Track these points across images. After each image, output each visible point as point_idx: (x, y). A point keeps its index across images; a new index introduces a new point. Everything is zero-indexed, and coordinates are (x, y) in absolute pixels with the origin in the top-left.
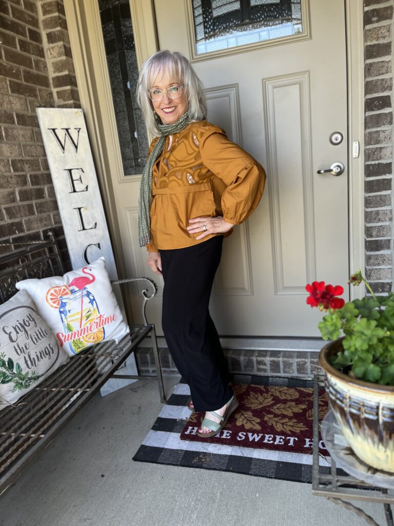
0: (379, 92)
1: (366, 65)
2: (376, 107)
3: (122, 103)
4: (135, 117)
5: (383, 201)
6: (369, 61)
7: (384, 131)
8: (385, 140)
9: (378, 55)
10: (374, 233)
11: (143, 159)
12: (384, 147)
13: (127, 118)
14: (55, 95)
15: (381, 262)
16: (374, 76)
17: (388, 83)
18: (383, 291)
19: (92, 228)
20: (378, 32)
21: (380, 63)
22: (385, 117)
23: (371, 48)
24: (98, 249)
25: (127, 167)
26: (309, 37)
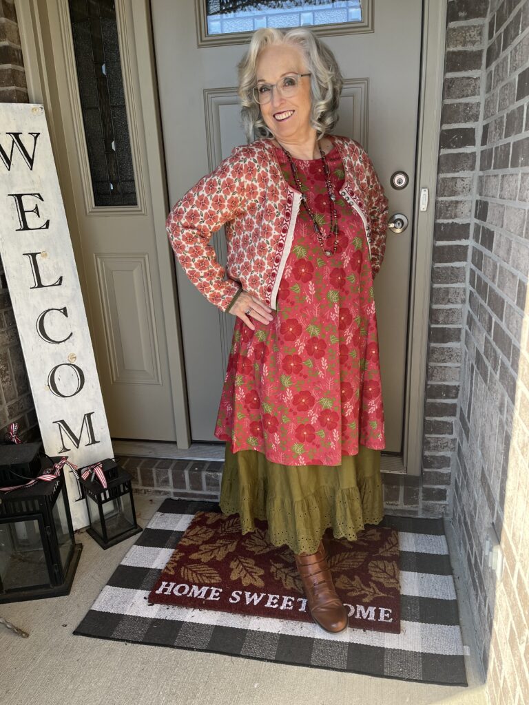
0: (459, 122)
1: (445, 81)
2: (454, 145)
5: (454, 275)
6: (450, 75)
7: (462, 179)
8: (463, 192)
9: (463, 67)
10: (441, 319)
12: (461, 202)
15: (447, 358)
16: (456, 98)
17: (474, 111)
18: (447, 397)
20: (466, 33)
21: (464, 80)
22: (465, 158)
23: (454, 56)
25: (100, 194)
26: (370, 28)
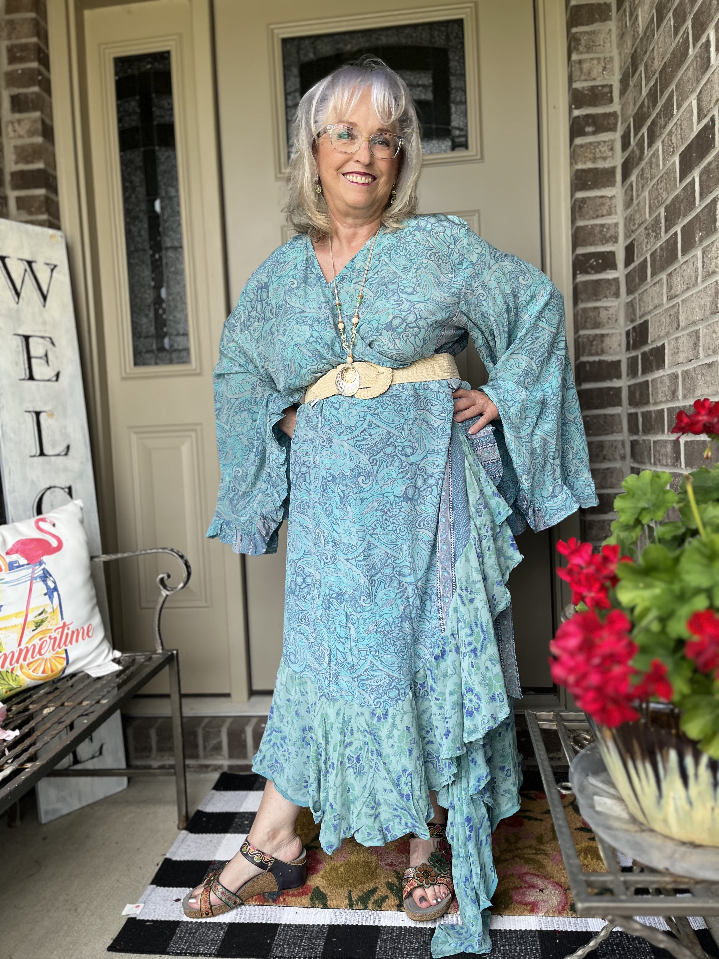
0: (596, 245)
1: (574, 201)
2: (592, 267)
3: (140, 235)
4: (164, 261)
5: (608, 425)
6: (580, 195)
7: (606, 308)
8: (608, 323)
9: (595, 186)
11: (173, 337)
12: (608, 335)
13: (149, 262)
14: (12, 204)
16: (589, 219)
17: (612, 232)
19: (58, 455)
20: (595, 149)
21: (597, 199)
22: (607, 285)
23: (584, 174)
24: (68, 497)
25: (140, 353)
26: (479, 157)
